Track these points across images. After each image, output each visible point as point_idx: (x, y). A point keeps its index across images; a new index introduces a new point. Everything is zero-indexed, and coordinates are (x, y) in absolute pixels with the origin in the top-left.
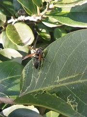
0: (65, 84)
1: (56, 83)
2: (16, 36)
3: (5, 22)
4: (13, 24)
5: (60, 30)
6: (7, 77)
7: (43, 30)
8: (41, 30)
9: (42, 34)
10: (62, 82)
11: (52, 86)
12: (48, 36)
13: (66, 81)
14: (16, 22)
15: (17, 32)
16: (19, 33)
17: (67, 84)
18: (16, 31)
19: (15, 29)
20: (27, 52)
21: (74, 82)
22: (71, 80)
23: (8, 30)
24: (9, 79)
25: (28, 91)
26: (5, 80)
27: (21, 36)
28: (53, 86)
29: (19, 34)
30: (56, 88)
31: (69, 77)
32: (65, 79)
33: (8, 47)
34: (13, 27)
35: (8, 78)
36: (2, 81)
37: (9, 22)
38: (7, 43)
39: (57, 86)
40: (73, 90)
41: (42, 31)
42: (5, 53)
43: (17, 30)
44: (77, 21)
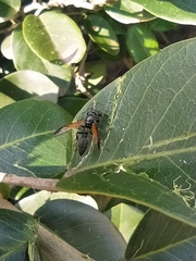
0: (165, 154)
1: (145, 151)
2: (45, 44)
3: (17, 9)
4: (36, 14)
5: (140, 32)
6: (31, 134)
7: (103, 30)
8: (97, 29)
9: (100, 41)
10: (159, 150)
11: (136, 157)
12: (114, 44)
13: (169, 148)
14: (45, 10)
15: (46, 34)
16: (51, 35)
17: (171, 153)
18: (45, 31)
19: (41, 27)
20: (68, 80)
21: (187, 150)
22: (180, 144)
23: (28, 28)
24: (37, 137)
25: (83, 165)
26: (27, 140)
27: (56, 43)
28: (138, 157)
29: (53, 39)
30: (146, 160)
31: (175, 140)
32: (167, 142)
33: (26, 68)
34: (38, 21)
35: (33, 136)
36: (21, 142)
37: (27, 9)
38: (23, 59)
39: (149, 156)
40: (183, 166)
41: (101, 33)
42: (21, 80)
43: (47, 28)
44: (189, 10)
